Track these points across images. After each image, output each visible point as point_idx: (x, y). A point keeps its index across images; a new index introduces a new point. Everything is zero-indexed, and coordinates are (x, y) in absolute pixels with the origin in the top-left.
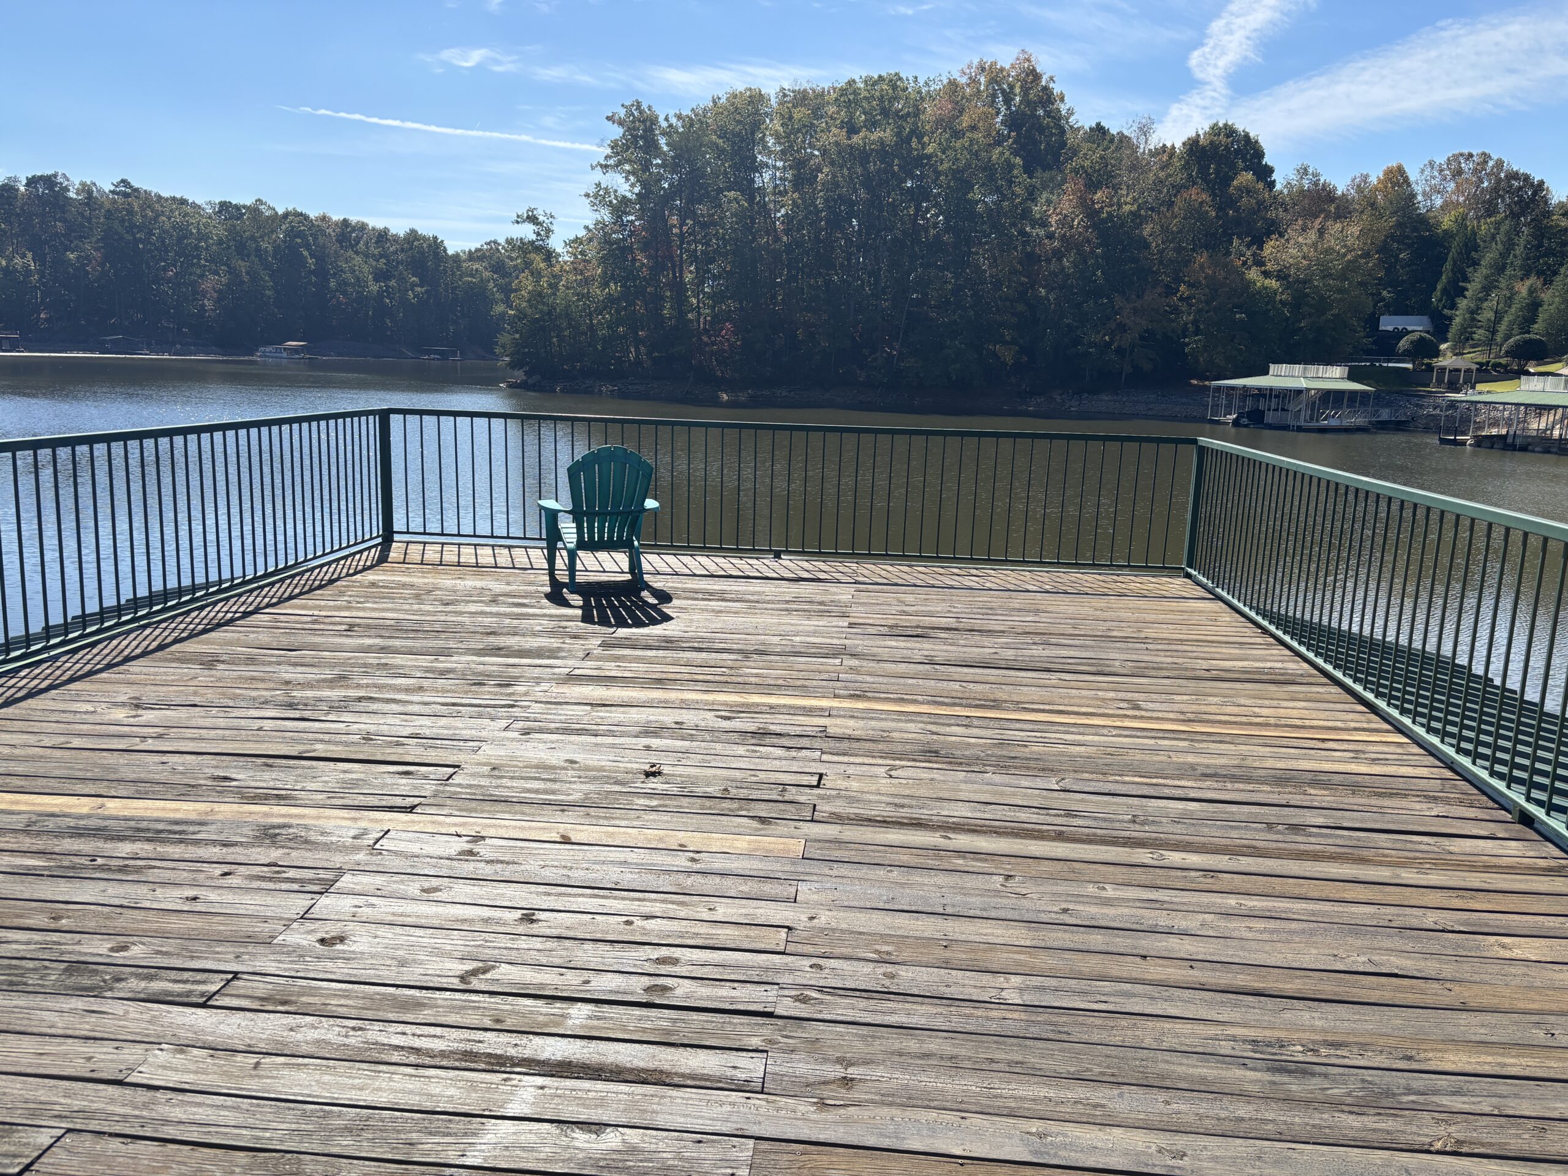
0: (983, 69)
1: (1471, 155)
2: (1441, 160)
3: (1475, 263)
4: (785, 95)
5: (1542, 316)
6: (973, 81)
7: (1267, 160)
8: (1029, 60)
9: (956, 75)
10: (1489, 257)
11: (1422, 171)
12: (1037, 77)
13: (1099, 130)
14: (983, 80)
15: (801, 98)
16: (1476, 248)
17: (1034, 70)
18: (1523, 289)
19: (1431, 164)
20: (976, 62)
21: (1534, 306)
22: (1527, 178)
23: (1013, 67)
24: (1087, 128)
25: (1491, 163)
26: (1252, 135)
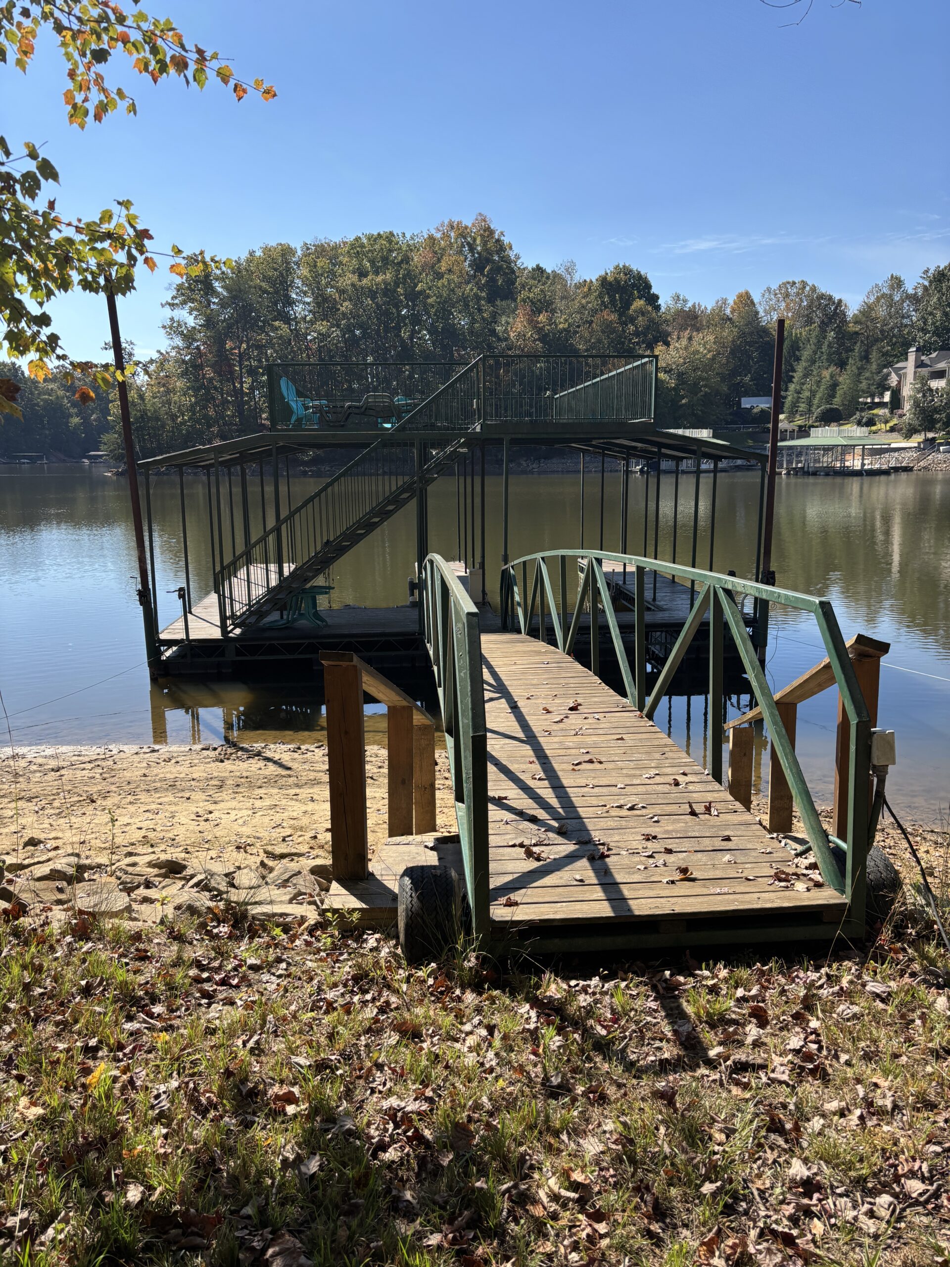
0: (452, 227)
1: (794, 283)
2: (774, 287)
3: (798, 359)
4: (308, 249)
5: (839, 393)
6: (446, 236)
7: (654, 290)
8: (485, 221)
9: (433, 232)
10: (806, 354)
11: (763, 295)
12: (492, 232)
13: (539, 269)
14: (453, 234)
15: (321, 250)
16: (798, 349)
17: (489, 228)
18: (826, 374)
19: (769, 290)
20: (446, 222)
21: (834, 386)
22: (830, 298)
23: (473, 225)
24: (530, 268)
25: (808, 288)
26: (642, 273)
